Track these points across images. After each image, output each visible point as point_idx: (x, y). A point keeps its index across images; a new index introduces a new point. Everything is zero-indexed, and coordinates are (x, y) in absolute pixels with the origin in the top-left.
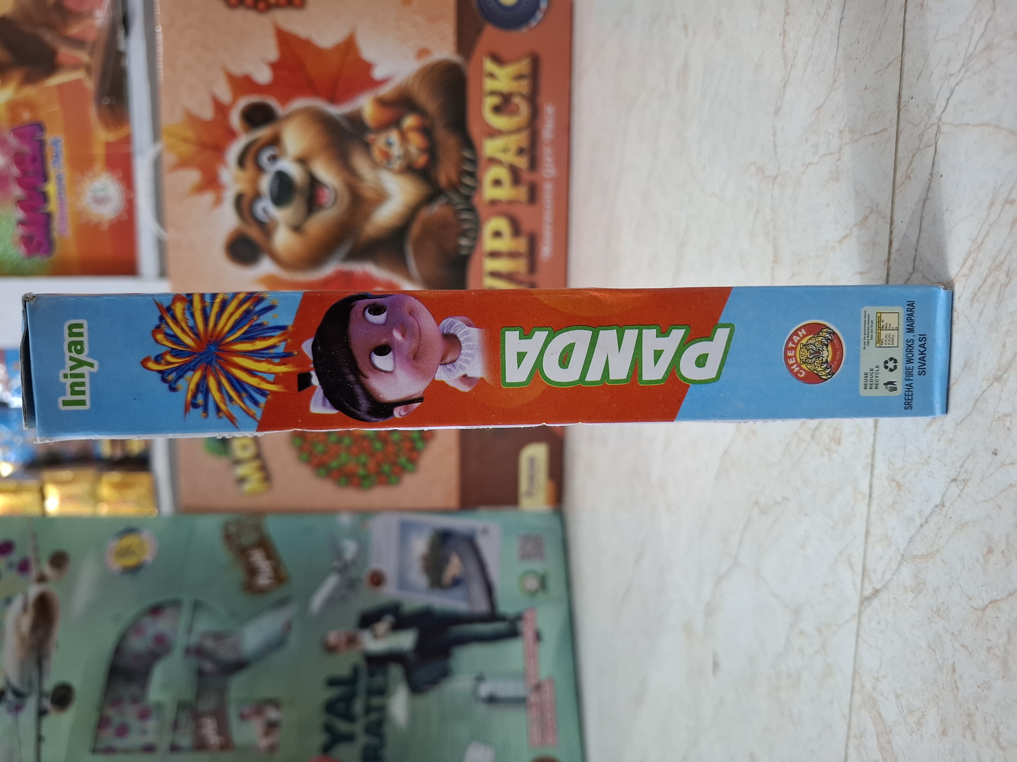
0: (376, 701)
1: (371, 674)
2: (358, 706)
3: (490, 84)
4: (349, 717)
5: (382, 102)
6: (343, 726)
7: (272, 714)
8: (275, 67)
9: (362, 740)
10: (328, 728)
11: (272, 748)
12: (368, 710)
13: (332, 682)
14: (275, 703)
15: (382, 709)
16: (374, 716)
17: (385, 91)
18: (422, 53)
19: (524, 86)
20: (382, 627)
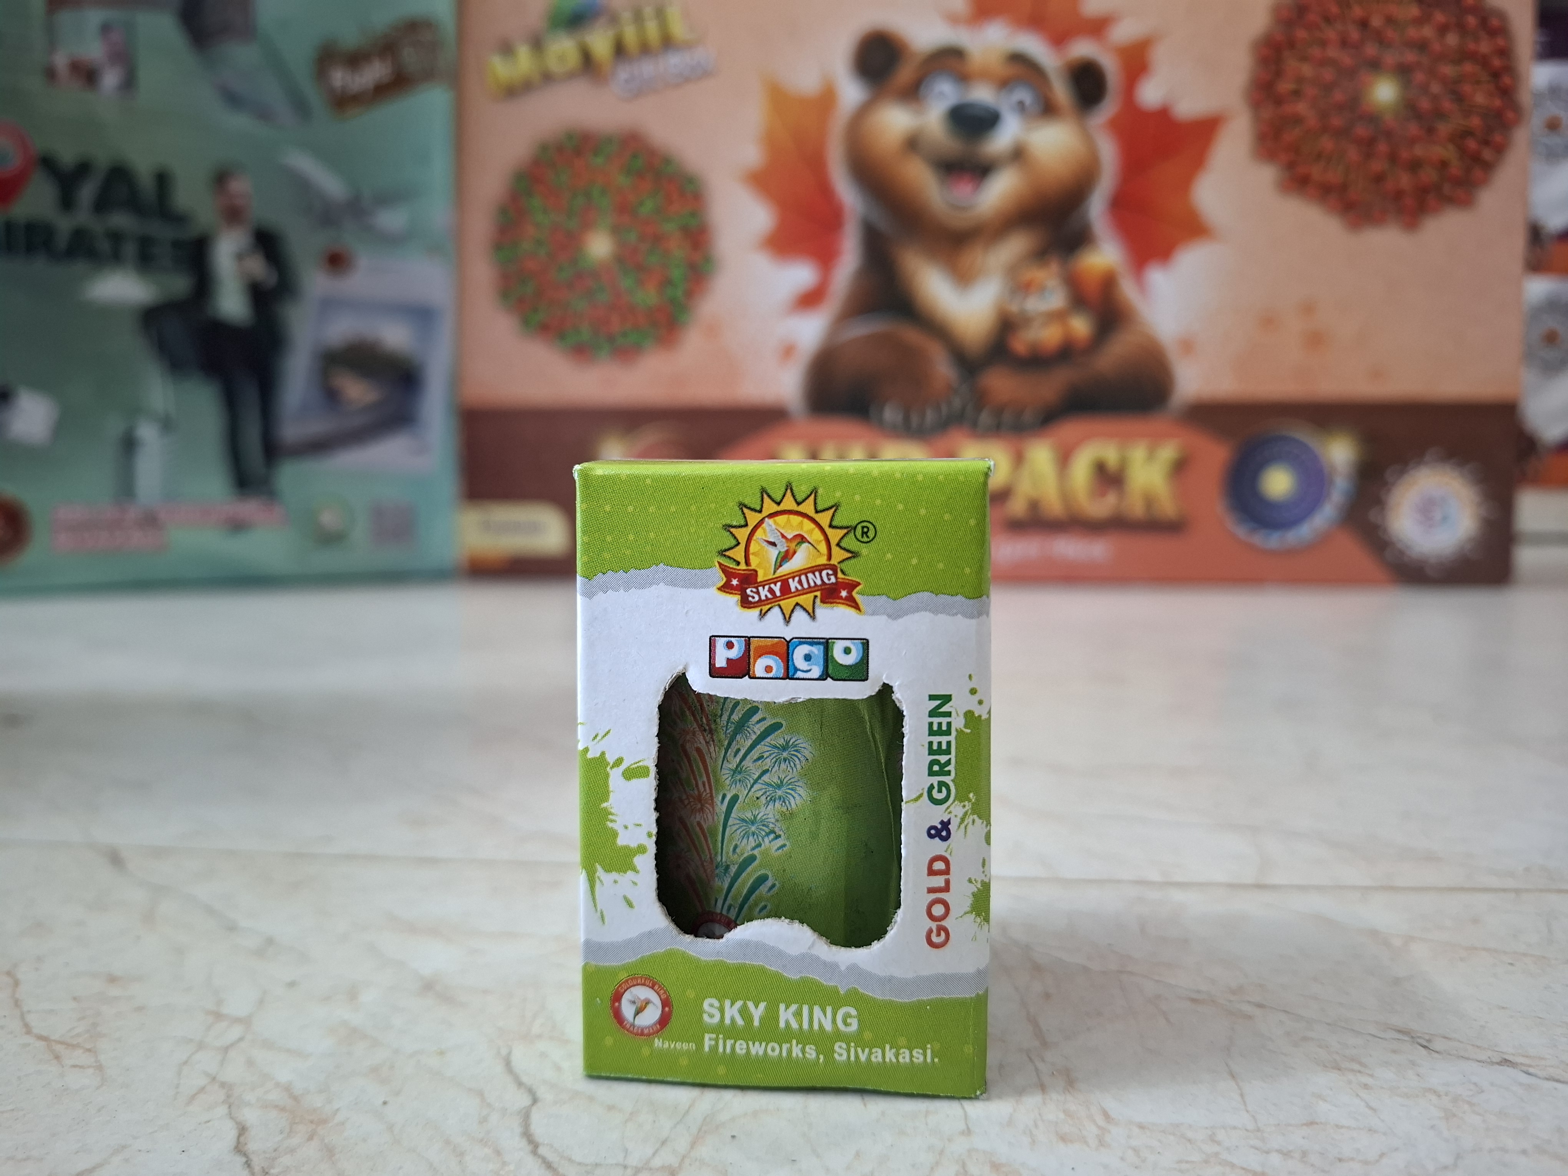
0: (130, 249)
1: (177, 244)
2: (121, 220)
3: (1138, 454)
4: (102, 205)
5: (1109, 282)
6: (87, 192)
7: (110, 79)
8: (1163, 115)
9: (64, 225)
10: (83, 169)
11: (50, 74)
12: (116, 237)
13: (163, 180)
14: (129, 83)
15: (115, 258)
16: (104, 246)
17: (1128, 289)
18: (1187, 346)
19: (1136, 508)
20: (257, 267)
